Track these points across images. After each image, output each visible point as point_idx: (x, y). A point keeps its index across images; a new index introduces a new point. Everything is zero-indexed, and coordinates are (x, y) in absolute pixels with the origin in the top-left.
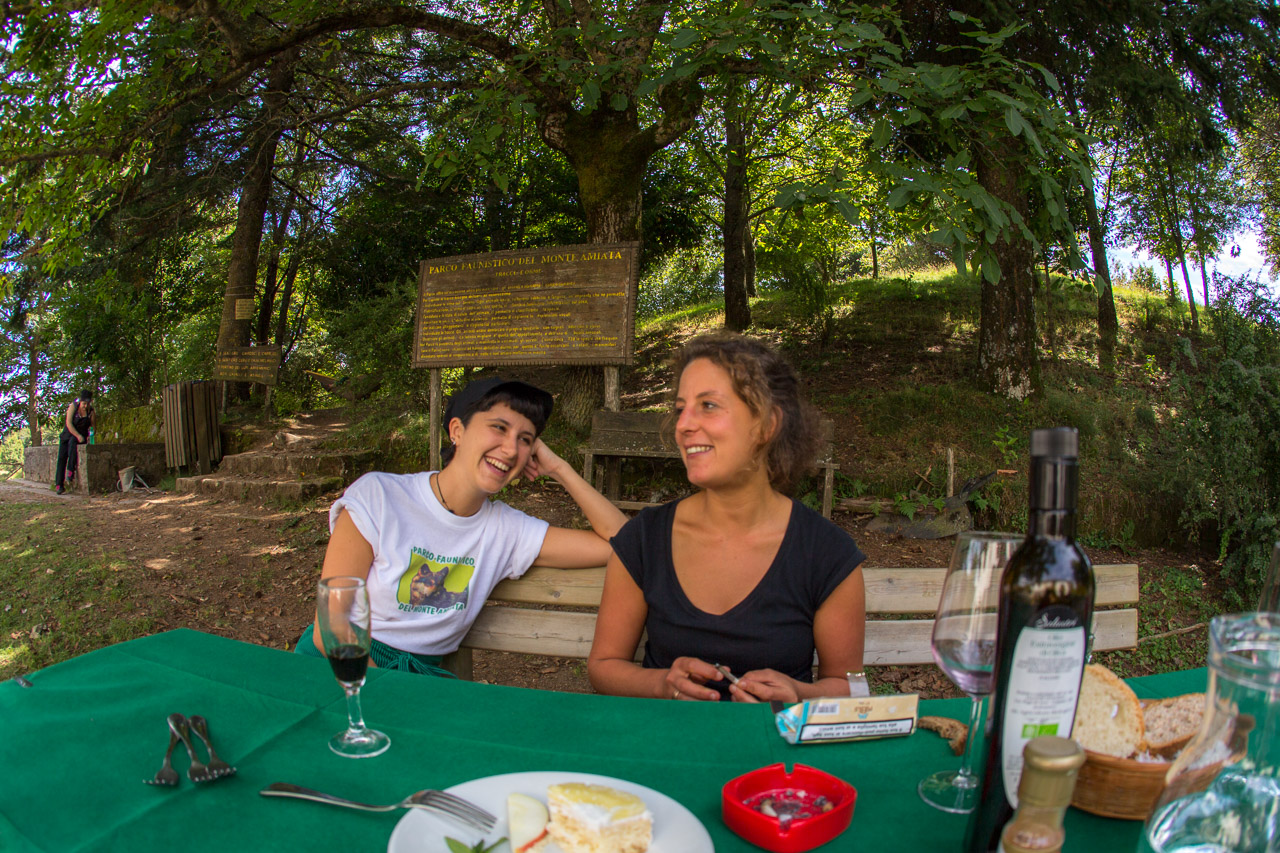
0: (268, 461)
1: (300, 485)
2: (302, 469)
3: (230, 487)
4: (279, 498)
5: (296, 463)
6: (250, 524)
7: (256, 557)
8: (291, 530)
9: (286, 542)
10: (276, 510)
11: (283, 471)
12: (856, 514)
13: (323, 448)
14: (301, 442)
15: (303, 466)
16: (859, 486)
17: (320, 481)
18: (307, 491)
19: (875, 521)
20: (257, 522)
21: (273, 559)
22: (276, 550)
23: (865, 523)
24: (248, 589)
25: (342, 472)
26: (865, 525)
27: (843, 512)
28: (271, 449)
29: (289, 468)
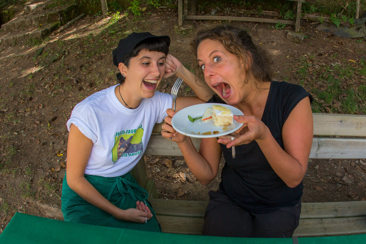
0: (23, 22)
1: (40, 32)
2: (40, 22)
3: (7, 41)
4: (31, 40)
5: (36, 19)
6: (19, 58)
7: (26, 77)
8: (40, 57)
9: (39, 64)
10: (30, 47)
11: (31, 25)
12: (311, 22)
13: (48, 8)
14: (37, 7)
15: (40, 21)
16: (313, 8)
17: (49, 26)
18: (44, 33)
19: (321, 25)
20: (22, 56)
21: (34, 75)
22: (35, 70)
23: (316, 26)
24: (25, 97)
25: (59, 19)
26: (316, 27)
27: (305, 20)
28: (23, 15)
29: (34, 23)
